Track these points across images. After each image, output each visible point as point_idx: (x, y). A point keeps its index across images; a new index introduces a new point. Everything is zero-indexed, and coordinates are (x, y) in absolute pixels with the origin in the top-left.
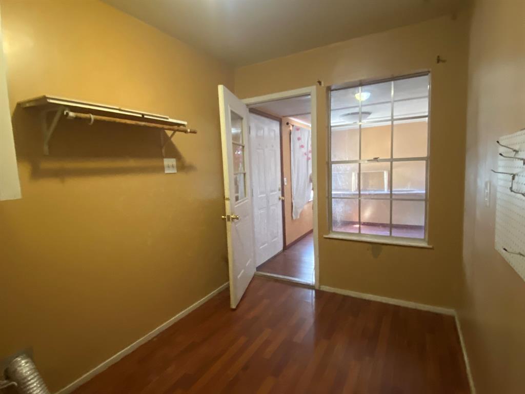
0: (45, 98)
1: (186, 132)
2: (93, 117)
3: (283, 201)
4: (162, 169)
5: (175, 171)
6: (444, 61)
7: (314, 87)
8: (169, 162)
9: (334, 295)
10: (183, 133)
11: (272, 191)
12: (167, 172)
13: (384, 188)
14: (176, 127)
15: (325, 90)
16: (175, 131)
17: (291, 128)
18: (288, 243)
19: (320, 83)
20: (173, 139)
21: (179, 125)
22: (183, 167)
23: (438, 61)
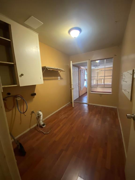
0: (45, 66)
1: (63, 71)
2: (51, 69)
3: (79, 86)
4: (58, 79)
5: (60, 79)
6: (116, 56)
7: (88, 61)
8: (59, 77)
9: (92, 105)
10: (63, 72)
11: (77, 84)
12: (59, 79)
13: (102, 83)
14: (61, 70)
15: (90, 61)
16: (61, 71)
17: (81, 69)
18: (80, 96)
19: (89, 60)
20: (60, 73)
21: (62, 70)
22: (61, 79)
23: (115, 55)
